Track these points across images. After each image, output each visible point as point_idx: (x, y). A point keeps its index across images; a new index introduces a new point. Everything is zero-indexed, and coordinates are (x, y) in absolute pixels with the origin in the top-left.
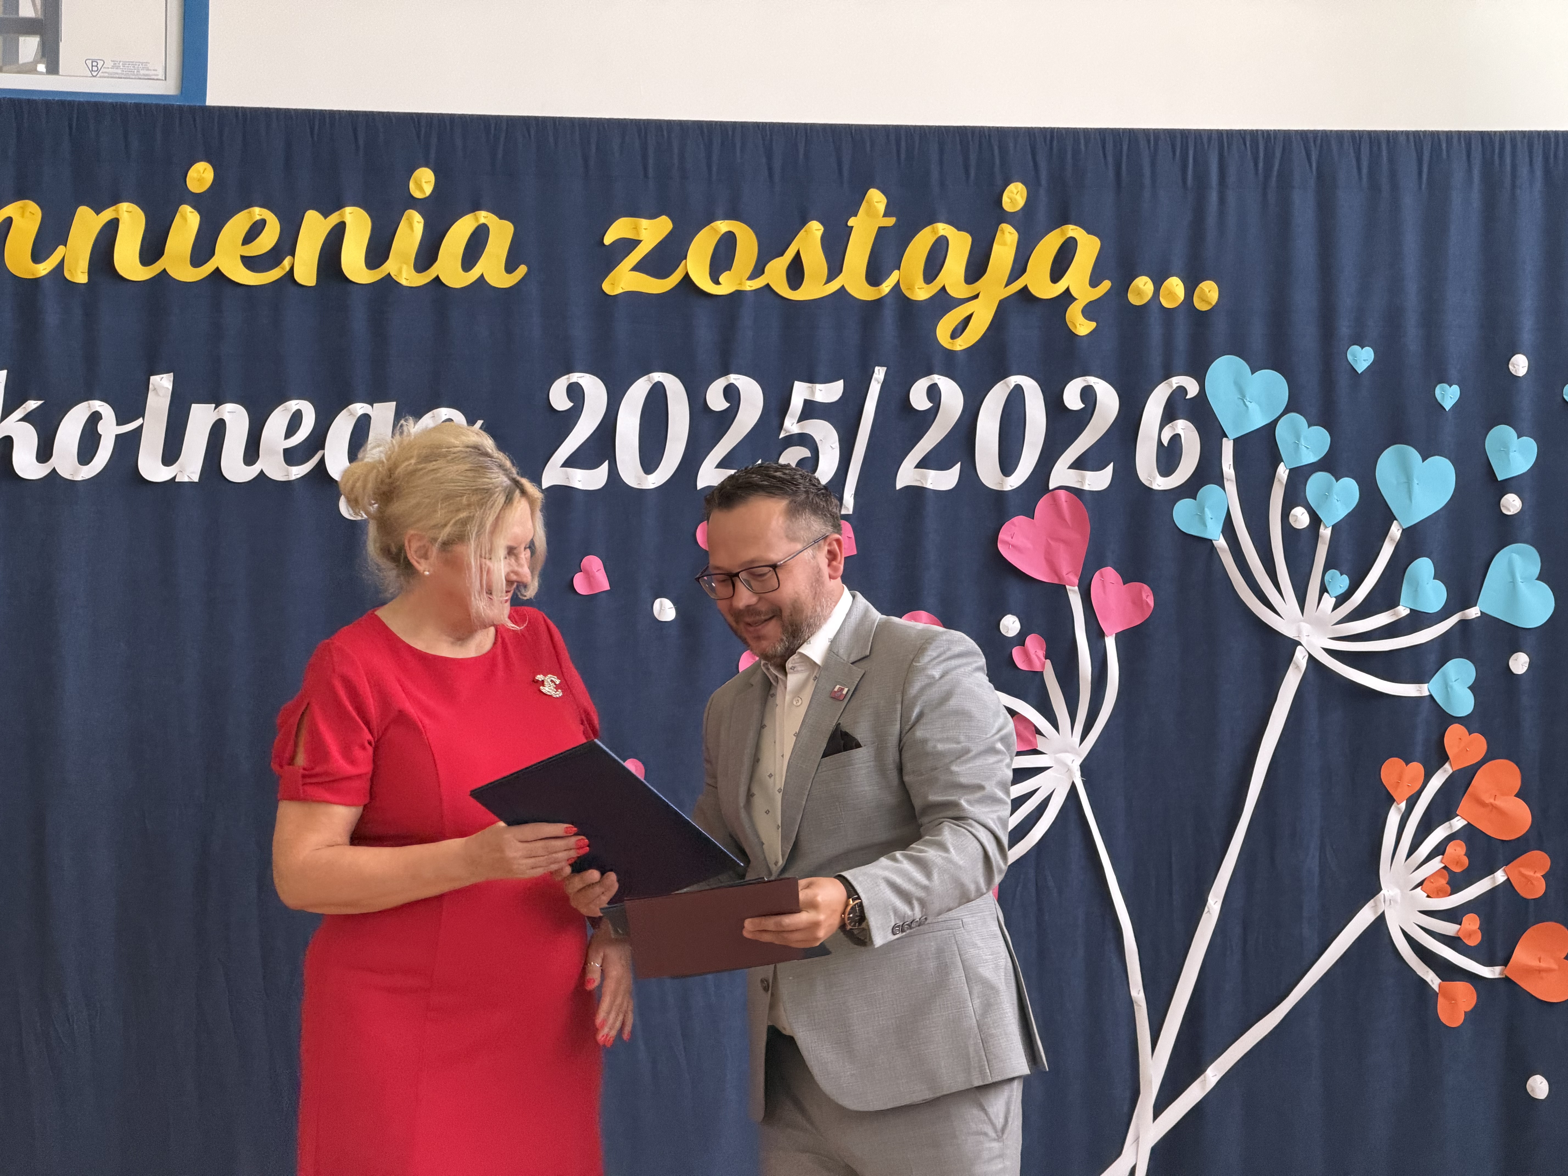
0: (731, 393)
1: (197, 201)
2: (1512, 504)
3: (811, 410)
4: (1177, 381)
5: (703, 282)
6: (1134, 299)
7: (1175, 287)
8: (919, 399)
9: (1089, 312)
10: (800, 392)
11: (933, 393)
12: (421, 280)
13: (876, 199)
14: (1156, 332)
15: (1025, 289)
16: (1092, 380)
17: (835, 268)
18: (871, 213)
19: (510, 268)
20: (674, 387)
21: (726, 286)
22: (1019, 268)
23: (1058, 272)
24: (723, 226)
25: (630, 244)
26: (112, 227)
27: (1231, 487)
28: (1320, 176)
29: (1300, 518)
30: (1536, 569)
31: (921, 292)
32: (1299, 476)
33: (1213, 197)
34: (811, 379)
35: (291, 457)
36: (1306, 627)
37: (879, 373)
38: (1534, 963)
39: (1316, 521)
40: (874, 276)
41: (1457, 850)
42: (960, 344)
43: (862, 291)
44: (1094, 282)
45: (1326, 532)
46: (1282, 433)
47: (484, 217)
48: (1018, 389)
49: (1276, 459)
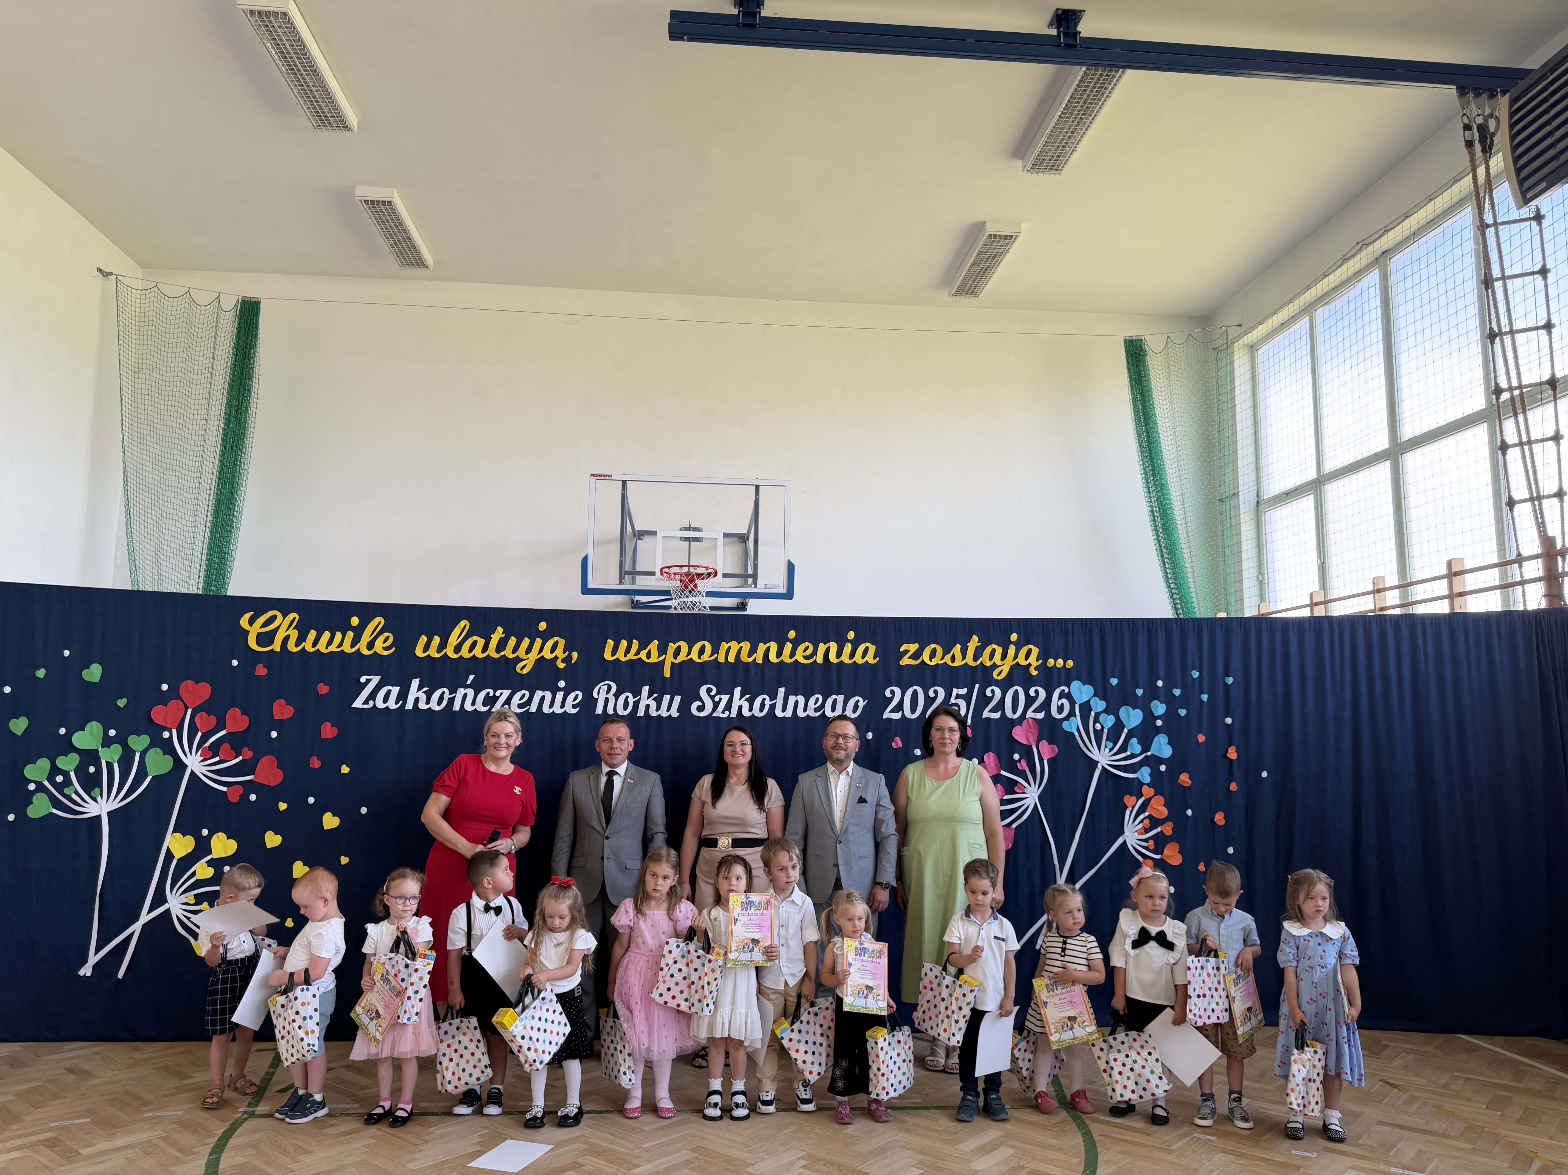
0: (936, 692)
1: (791, 641)
2: (1159, 723)
3: (958, 696)
4: (1062, 688)
5: (927, 661)
6: (1048, 665)
7: (1060, 662)
8: (988, 693)
9: (1036, 668)
10: (955, 691)
11: (993, 691)
12: (850, 662)
13: (975, 638)
14: (1055, 674)
15: (1018, 663)
16: (1038, 688)
17: (964, 657)
18: (974, 642)
19: (874, 658)
20: (920, 690)
21: (934, 662)
22: (1016, 657)
23: (1026, 659)
24: (933, 646)
25: (907, 651)
26: (768, 649)
27: (1078, 717)
28: (1101, 631)
29: (1098, 727)
30: (1167, 741)
31: (988, 664)
32: (1097, 715)
33: (1070, 637)
34: (958, 688)
35: (816, 710)
36: (1101, 757)
37: (977, 686)
38: (1169, 854)
39: (1103, 727)
40: (975, 659)
41: (1147, 821)
42: (1000, 678)
43: (972, 663)
44: (1037, 661)
45: (1106, 731)
46: (1092, 703)
47: (868, 644)
48: (1017, 690)
49: (1091, 710)
